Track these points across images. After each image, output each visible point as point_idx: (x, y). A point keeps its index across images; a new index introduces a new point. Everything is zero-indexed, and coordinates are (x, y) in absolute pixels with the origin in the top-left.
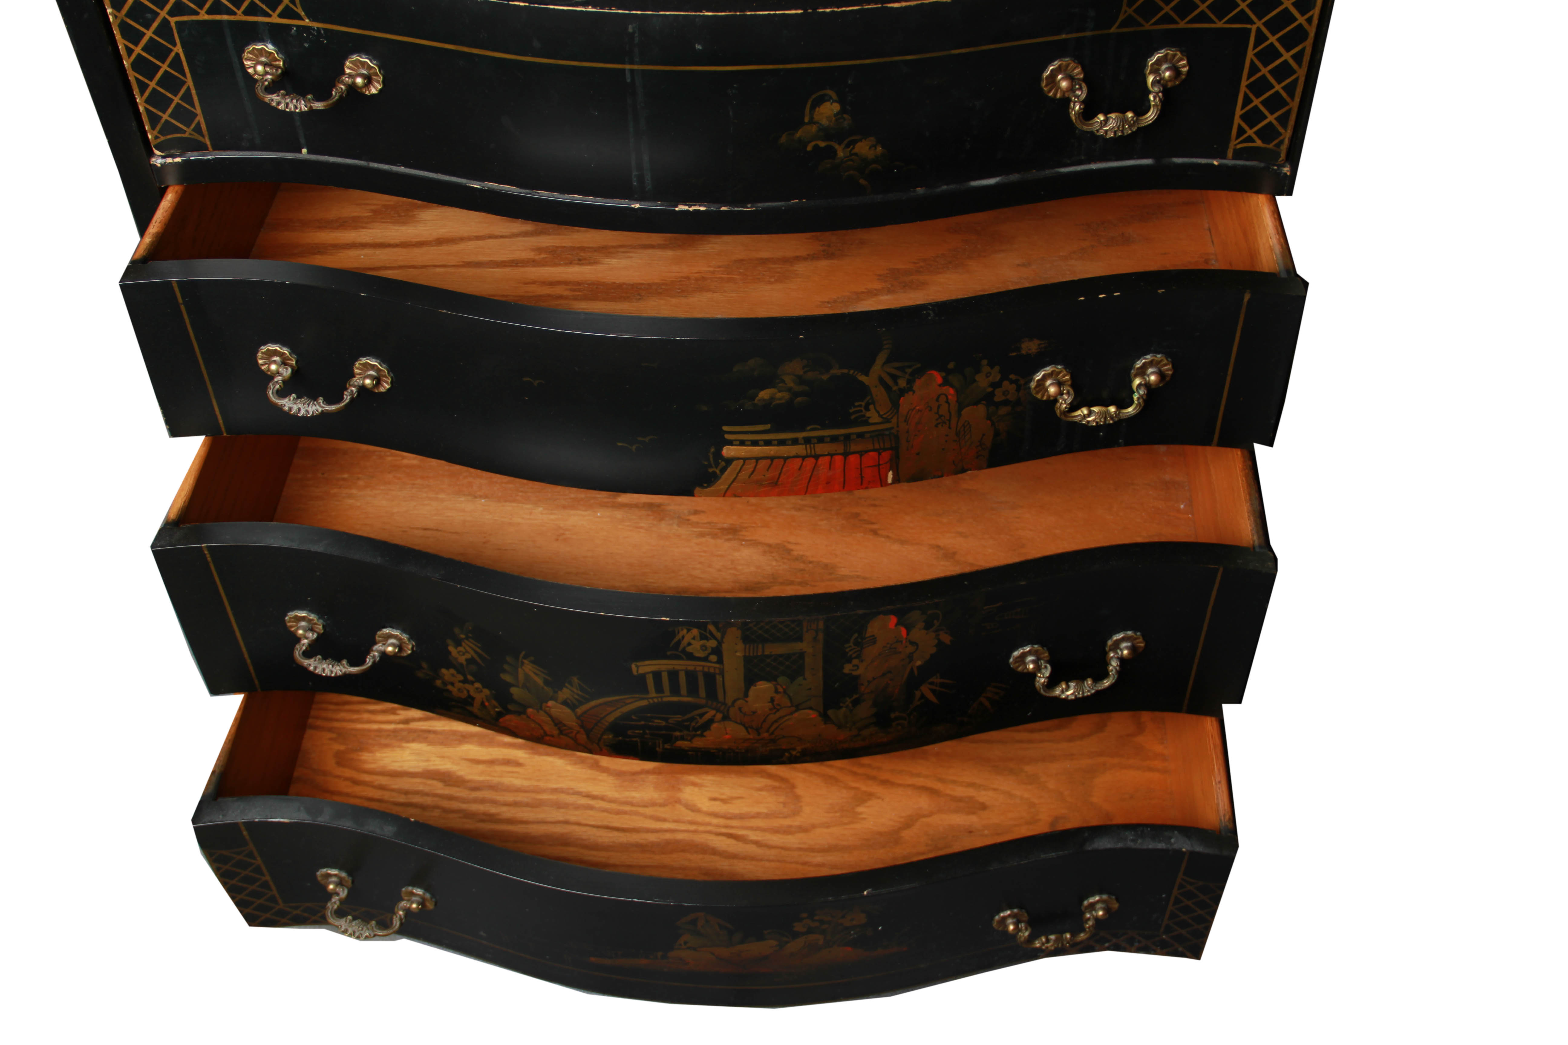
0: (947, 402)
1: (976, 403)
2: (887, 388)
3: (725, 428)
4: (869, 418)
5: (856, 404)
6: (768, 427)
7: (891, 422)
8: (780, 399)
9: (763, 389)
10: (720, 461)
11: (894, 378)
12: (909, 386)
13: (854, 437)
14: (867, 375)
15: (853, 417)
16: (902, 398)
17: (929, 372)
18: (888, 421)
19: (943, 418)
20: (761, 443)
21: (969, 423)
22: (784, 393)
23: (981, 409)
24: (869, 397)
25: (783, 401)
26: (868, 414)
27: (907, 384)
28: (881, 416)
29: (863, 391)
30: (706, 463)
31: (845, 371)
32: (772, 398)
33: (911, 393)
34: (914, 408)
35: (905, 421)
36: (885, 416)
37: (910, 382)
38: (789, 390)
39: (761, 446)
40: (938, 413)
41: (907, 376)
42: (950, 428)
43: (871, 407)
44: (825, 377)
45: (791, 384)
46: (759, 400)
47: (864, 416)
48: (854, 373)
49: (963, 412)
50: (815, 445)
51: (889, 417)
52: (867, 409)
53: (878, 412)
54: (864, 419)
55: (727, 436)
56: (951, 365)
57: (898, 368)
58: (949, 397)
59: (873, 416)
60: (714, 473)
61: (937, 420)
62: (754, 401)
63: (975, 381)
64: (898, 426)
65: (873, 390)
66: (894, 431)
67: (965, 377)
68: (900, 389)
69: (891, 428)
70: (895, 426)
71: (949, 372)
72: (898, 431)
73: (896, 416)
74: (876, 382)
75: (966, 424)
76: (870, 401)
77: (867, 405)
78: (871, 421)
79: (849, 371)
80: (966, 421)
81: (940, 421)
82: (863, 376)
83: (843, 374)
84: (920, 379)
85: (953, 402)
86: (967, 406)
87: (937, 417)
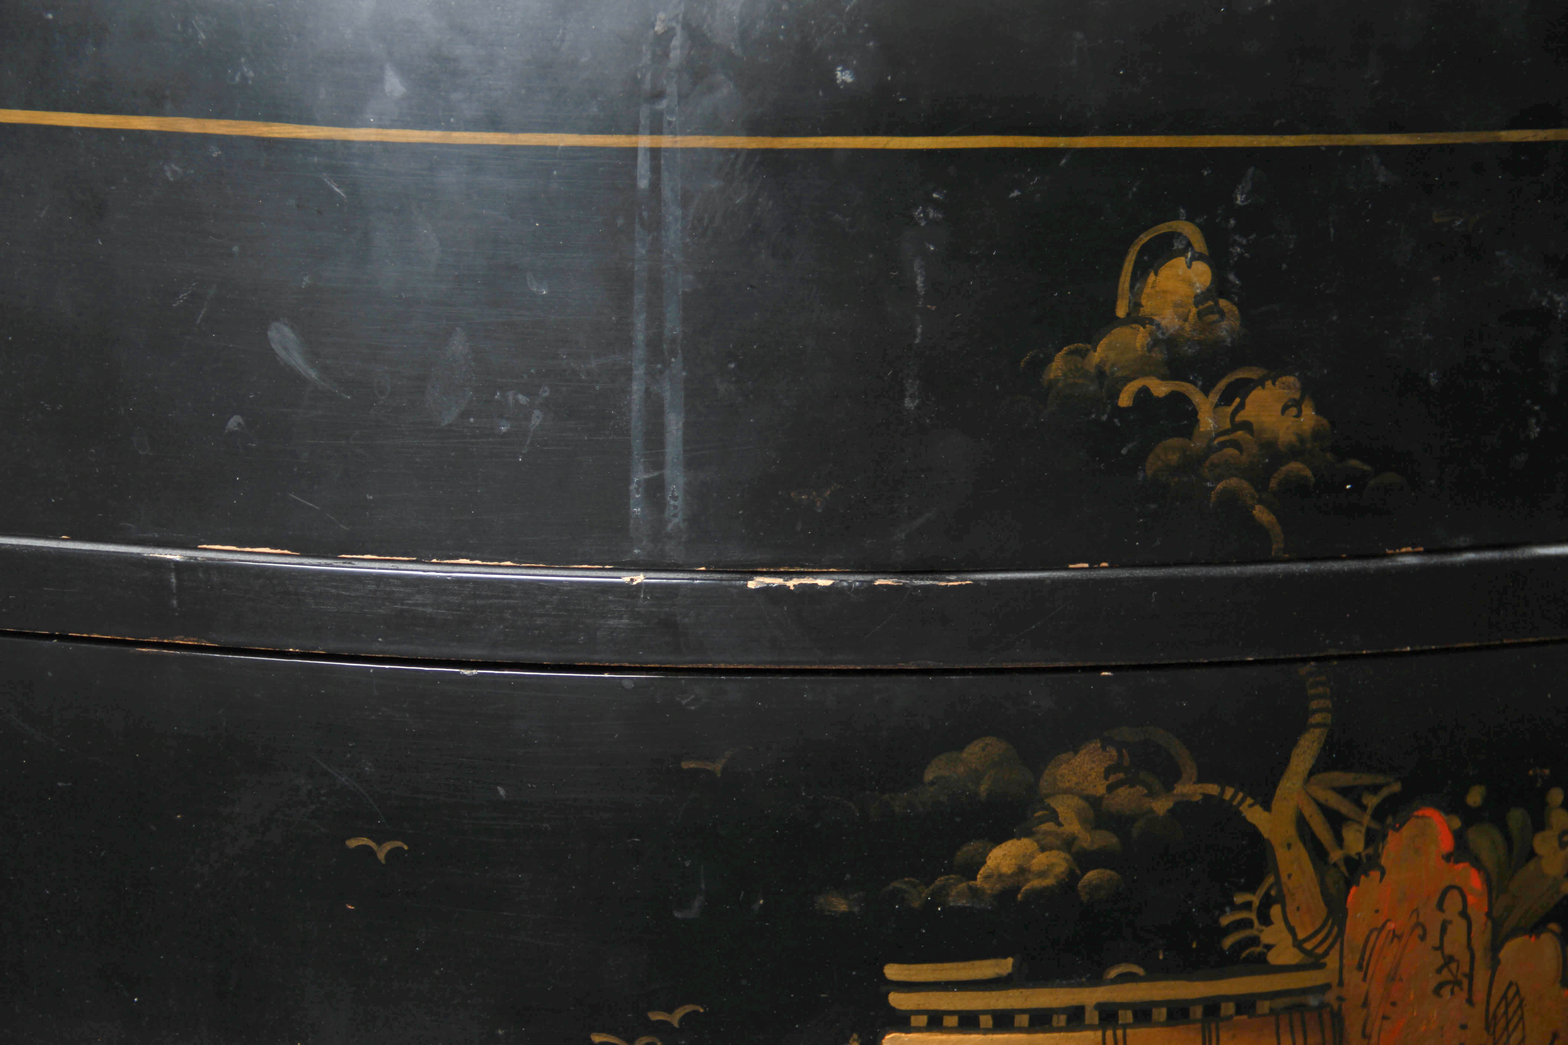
0: (1464, 914)
1: (1536, 928)
2: (1318, 852)
3: (893, 972)
4: (1269, 947)
5: (1239, 899)
6: (1005, 966)
7: (1322, 966)
8: (1042, 874)
9: (998, 841)
11: (1336, 821)
12: (1370, 851)
13: (1228, 1009)
14: (1267, 806)
15: (1228, 942)
16: (1353, 890)
17: (1420, 813)
18: (1315, 963)
19: (1453, 966)
20: (986, 1021)
21: (1518, 992)
22: (1055, 852)
23: (1549, 947)
24: (1270, 880)
25: (1049, 881)
26: (1267, 936)
27: (1367, 844)
28: (1298, 944)
29: (1257, 859)
31: (1213, 789)
32: (1022, 871)
33: (1375, 875)
34: (1384, 926)
35: (1360, 967)
36: (1308, 946)
37: (1373, 838)
38: (1068, 844)
39: (986, 1031)
40: (1441, 948)
41: (1366, 819)
42: (1470, 1001)
43: (1275, 911)
44: (1161, 806)
45: (1073, 826)
46: (987, 877)
47: (1254, 941)
48: (1234, 797)
49: (1502, 954)
50: (1129, 1031)
51: (1320, 951)
52: (1266, 920)
53: (1292, 930)
54: (1258, 949)
55: (898, 1000)
56: (1475, 797)
57: (1344, 792)
58: (1470, 899)
59: (1279, 942)
61: (1439, 971)
62: (975, 879)
63: (1532, 854)
64: (1341, 983)
65: (1282, 856)
66: (1330, 997)
67: (1508, 838)
68: (1348, 860)
69: (1326, 987)
70: (1335, 983)
71: (1471, 817)
72: (1340, 999)
73: (1337, 946)
74: (1290, 831)
75: (1511, 993)
76: (1273, 893)
77: (1267, 903)
78: (1273, 958)
79: (1223, 792)
80: (1510, 984)
81: (1446, 975)
82: (1258, 808)
83: (1207, 797)
84: (1398, 830)
85: (1478, 915)
86: (1514, 933)
87: (1440, 962)
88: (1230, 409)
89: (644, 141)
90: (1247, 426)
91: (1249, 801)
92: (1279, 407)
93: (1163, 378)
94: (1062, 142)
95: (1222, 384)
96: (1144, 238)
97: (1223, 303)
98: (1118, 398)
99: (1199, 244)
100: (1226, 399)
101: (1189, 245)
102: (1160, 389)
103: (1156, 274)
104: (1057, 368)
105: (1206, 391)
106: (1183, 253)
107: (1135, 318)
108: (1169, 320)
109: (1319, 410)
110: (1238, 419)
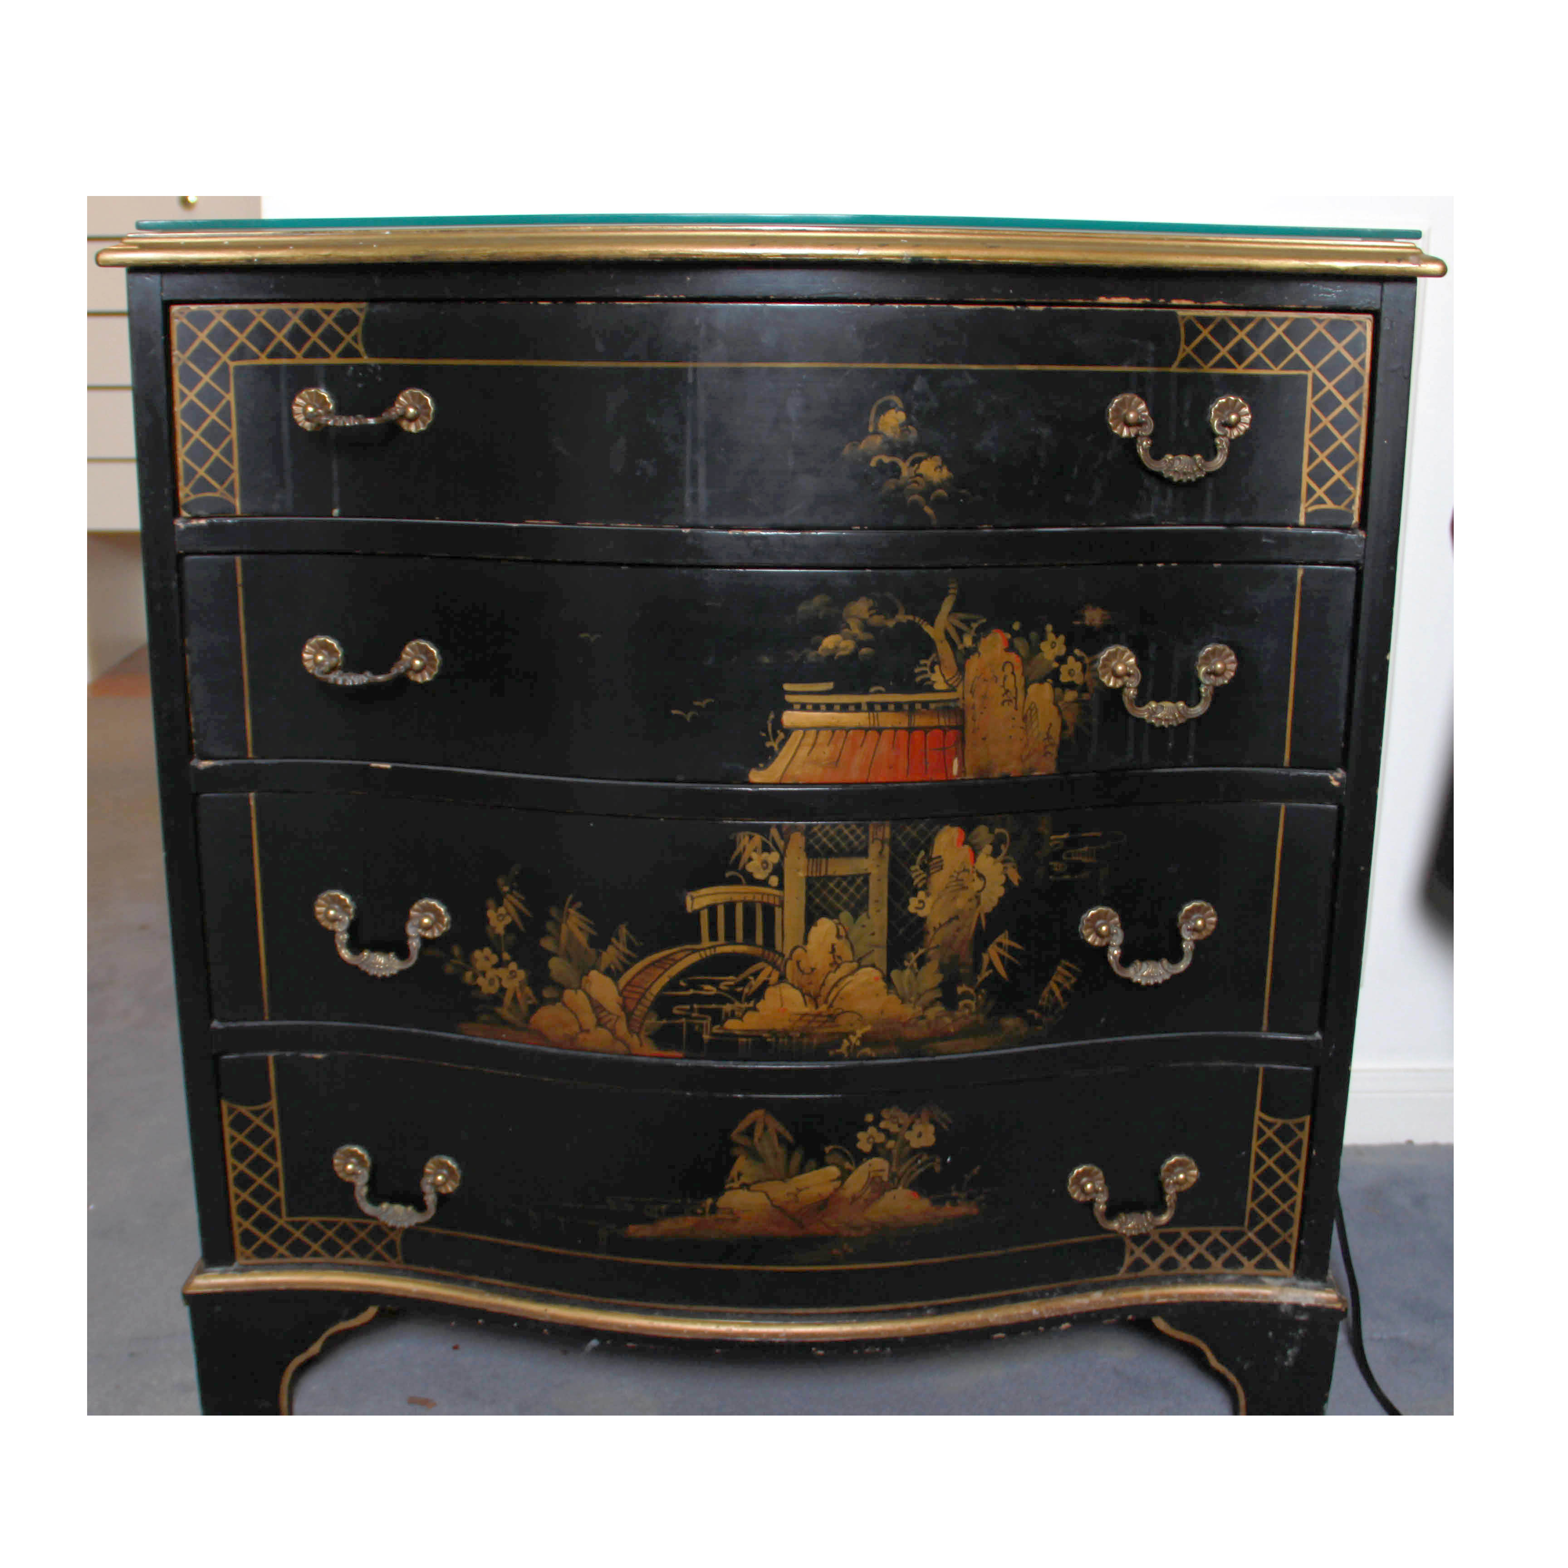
0: (1013, 673)
1: (1042, 680)
2: (953, 646)
3: (787, 687)
4: (934, 682)
5: (922, 662)
6: (831, 685)
7: (956, 691)
8: (844, 649)
9: (827, 635)
10: (779, 732)
11: (960, 633)
12: (974, 645)
13: (918, 706)
14: (933, 625)
15: (918, 679)
16: (968, 661)
17: (994, 631)
18: (952, 689)
19: (1009, 693)
20: (823, 707)
21: (1035, 706)
22: (849, 641)
23: (1047, 687)
24: (934, 655)
25: (847, 652)
26: (933, 677)
27: (973, 643)
28: (946, 682)
29: (927, 647)
30: (764, 735)
31: (911, 618)
32: (837, 647)
33: (977, 655)
34: (980, 676)
35: (971, 692)
36: (950, 682)
37: (976, 641)
38: (854, 638)
39: (823, 711)
40: (1003, 686)
41: (973, 633)
42: (1016, 708)
43: (937, 668)
44: (891, 624)
45: (856, 630)
46: (823, 650)
47: (929, 679)
48: (919, 621)
49: (1029, 690)
50: (879, 713)
51: (956, 684)
52: (933, 671)
53: (943, 676)
54: (930, 683)
55: (789, 698)
56: (1016, 626)
57: (962, 621)
58: (1015, 667)
59: (938, 679)
60: (772, 748)
61: (1003, 695)
62: (818, 650)
63: (1040, 650)
64: (963, 698)
65: (939, 646)
66: (960, 704)
67: (1030, 642)
68: (965, 649)
69: (957, 700)
70: (961, 697)
71: (1014, 634)
72: (964, 705)
73: (961, 684)
74: (943, 636)
75: (1033, 706)
76: (936, 660)
77: (933, 664)
78: (937, 687)
79: (915, 619)
80: (1033, 702)
81: (1006, 698)
82: (929, 626)
83: (909, 621)
84: (984, 637)
85: (1018, 673)
86: (1033, 682)
87: (1003, 691)
88: (914, 469)
89: (690, 365)
90: (920, 475)
91: (925, 623)
92: (933, 468)
93: (888, 455)
94: (847, 366)
95: (911, 459)
96: (879, 402)
97: (910, 428)
98: (870, 463)
99: (900, 404)
100: (912, 464)
101: (896, 405)
102: (887, 460)
103: (884, 415)
104: (847, 450)
105: (905, 461)
106: (893, 408)
107: (877, 432)
108: (889, 433)
109: (949, 469)
110: (917, 472)
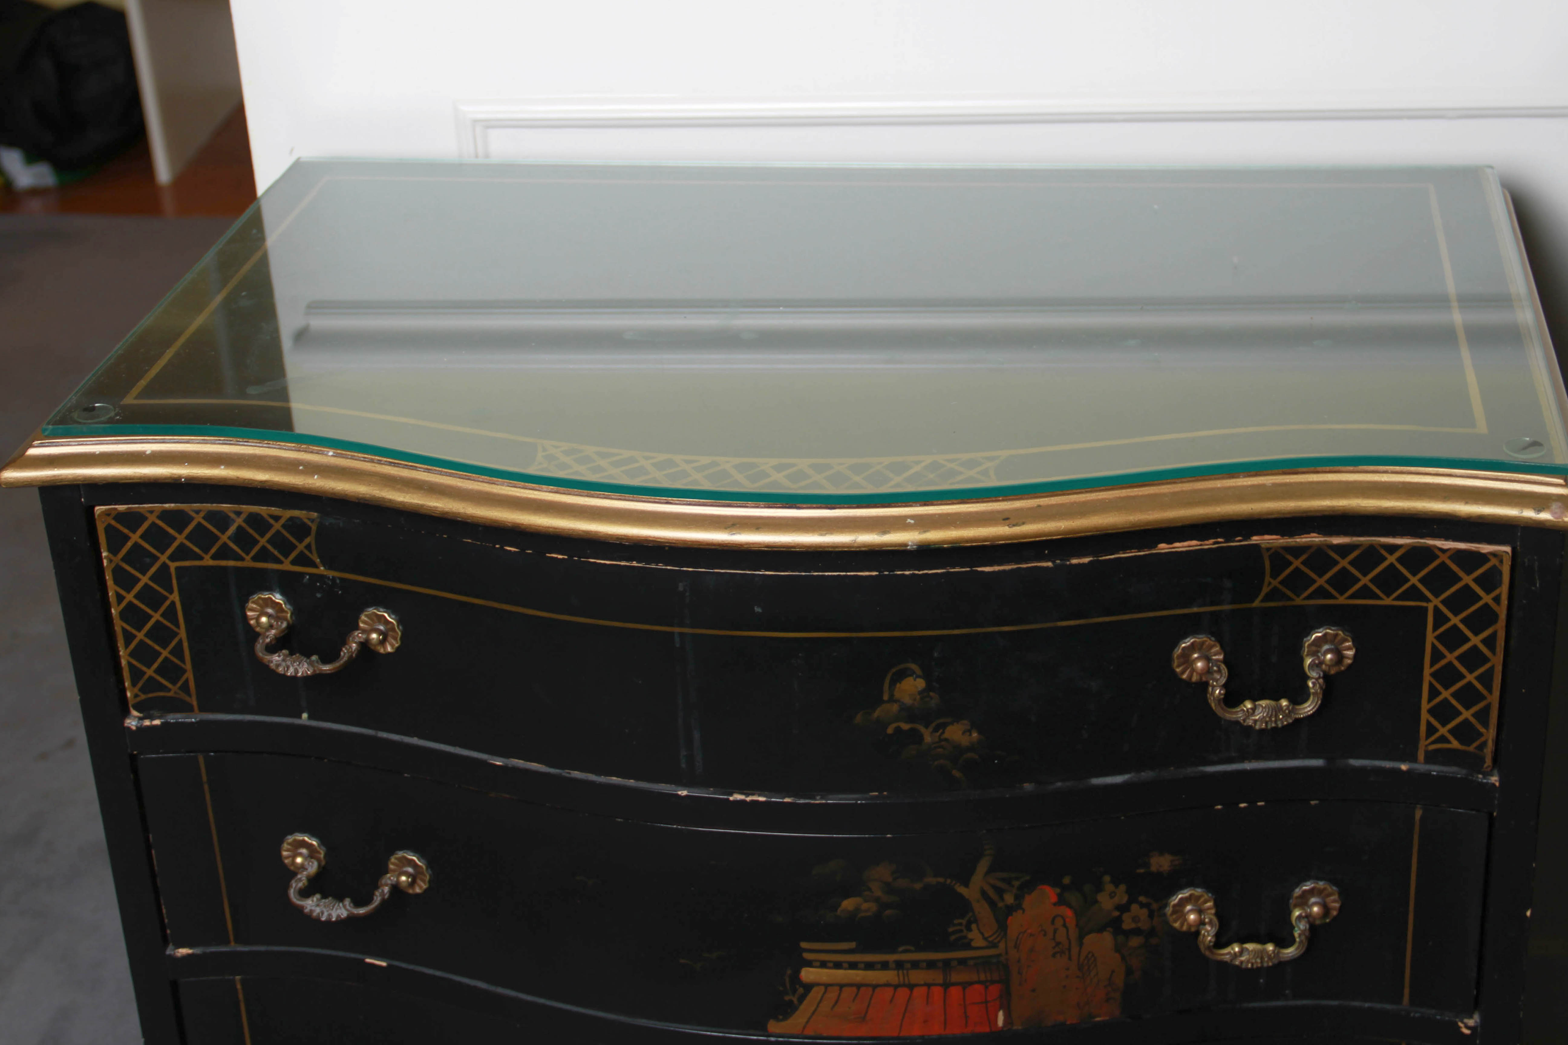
0: (1064, 925)
1: (1101, 930)
2: (992, 904)
3: (804, 945)
4: (972, 940)
5: (956, 922)
6: (853, 945)
7: (998, 947)
8: (866, 911)
9: (847, 898)
10: (797, 986)
11: (1000, 892)
12: (1017, 903)
13: (954, 963)
14: (966, 885)
15: (953, 938)
16: (1010, 918)
17: (1040, 887)
18: (994, 945)
19: (1061, 946)
20: (846, 965)
21: (1093, 955)
22: (871, 903)
23: (1107, 938)
24: (971, 914)
25: (869, 914)
26: (970, 936)
27: (1015, 900)
28: (985, 939)
29: (963, 907)
30: (781, 988)
31: (941, 880)
32: (857, 909)
33: (1020, 912)
34: (1026, 931)
35: (1015, 947)
36: (990, 939)
37: (1019, 898)
38: (877, 900)
39: (845, 969)
40: (1054, 939)
41: (1014, 891)
42: (1070, 959)
43: (974, 926)
44: (918, 886)
45: (878, 893)
46: (843, 911)
47: (965, 937)
48: (951, 883)
49: (1085, 941)
50: (909, 971)
51: (996, 941)
52: (969, 929)
53: (982, 934)
54: (967, 941)
55: (805, 956)
56: (1067, 880)
57: (1003, 880)
58: (1067, 920)
59: (975, 937)
60: (791, 1002)
61: (1054, 948)
62: (836, 910)
63: (1096, 902)
64: (1007, 953)
65: (976, 906)
66: (1002, 959)
67: (1084, 896)
68: (1007, 906)
69: (999, 955)
70: (1004, 953)
71: (1064, 888)
72: (1007, 959)
73: (1004, 939)
74: (978, 896)
75: (1090, 956)
76: (972, 919)
77: (969, 923)
78: (974, 944)
79: (946, 881)
80: (1089, 953)
81: (1057, 949)
82: (962, 887)
83: (938, 883)
84: (1030, 894)
85: (1071, 925)
86: (1089, 933)
87: (1054, 944)
88: (938, 734)
89: (677, 630)
90: (946, 740)
91: (958, 884)
92: (961, 732)
93: (906, 722)
94: (854, 635)
95: (934, 725)
96: (894, 670)
97: (931, 694)
98: (887, 728)
99: (918, 671)
100: (936, 730)
101: (914, 673)
102: (905, 726)
103: (900, 683)
104: (859, 718)
105: (927, 727)
106: (911, 675)
107: (892, 699)
108: (907, 701)
109: (980, 733)
110: (942, 737)
